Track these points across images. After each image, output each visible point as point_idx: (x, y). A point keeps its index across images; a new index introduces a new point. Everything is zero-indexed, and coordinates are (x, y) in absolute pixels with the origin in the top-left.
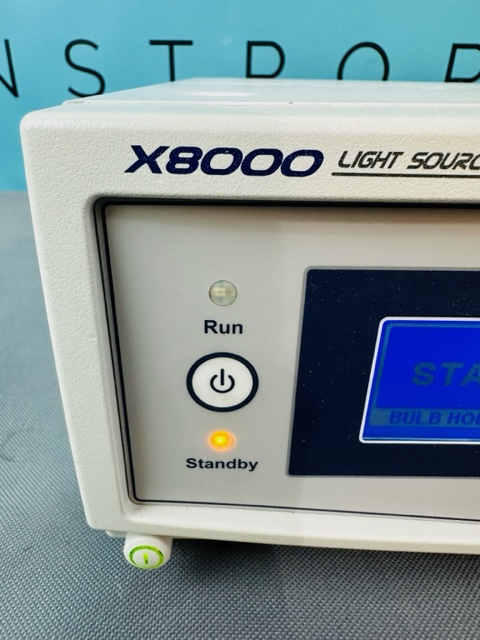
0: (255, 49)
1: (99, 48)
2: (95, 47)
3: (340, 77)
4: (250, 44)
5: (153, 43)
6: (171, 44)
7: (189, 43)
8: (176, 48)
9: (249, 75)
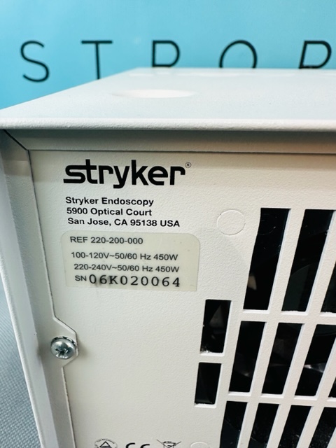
0: (158, 46)
1: (46, 47)
2: (42, 45)
3: (221, 66)
4: (155, 43)
5: (84, 42)
6: (97, 43)
7: (110, 42)
8: (101, 46)
9: (154, 65)
